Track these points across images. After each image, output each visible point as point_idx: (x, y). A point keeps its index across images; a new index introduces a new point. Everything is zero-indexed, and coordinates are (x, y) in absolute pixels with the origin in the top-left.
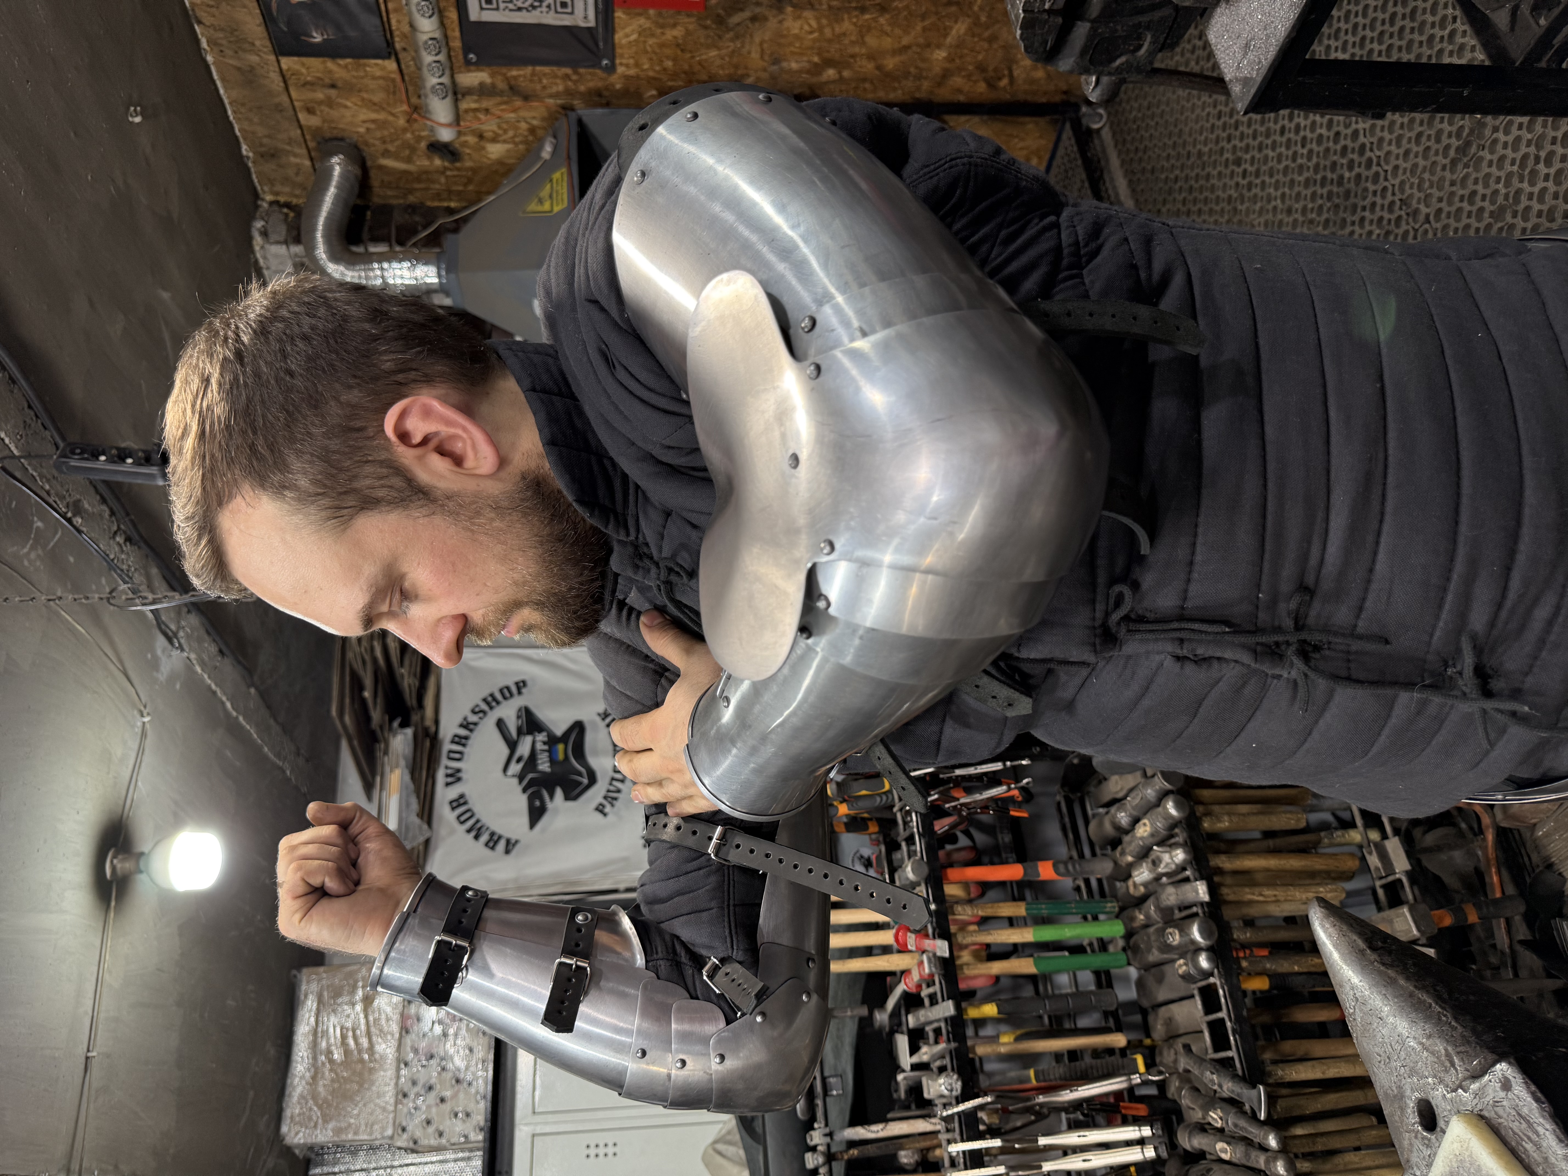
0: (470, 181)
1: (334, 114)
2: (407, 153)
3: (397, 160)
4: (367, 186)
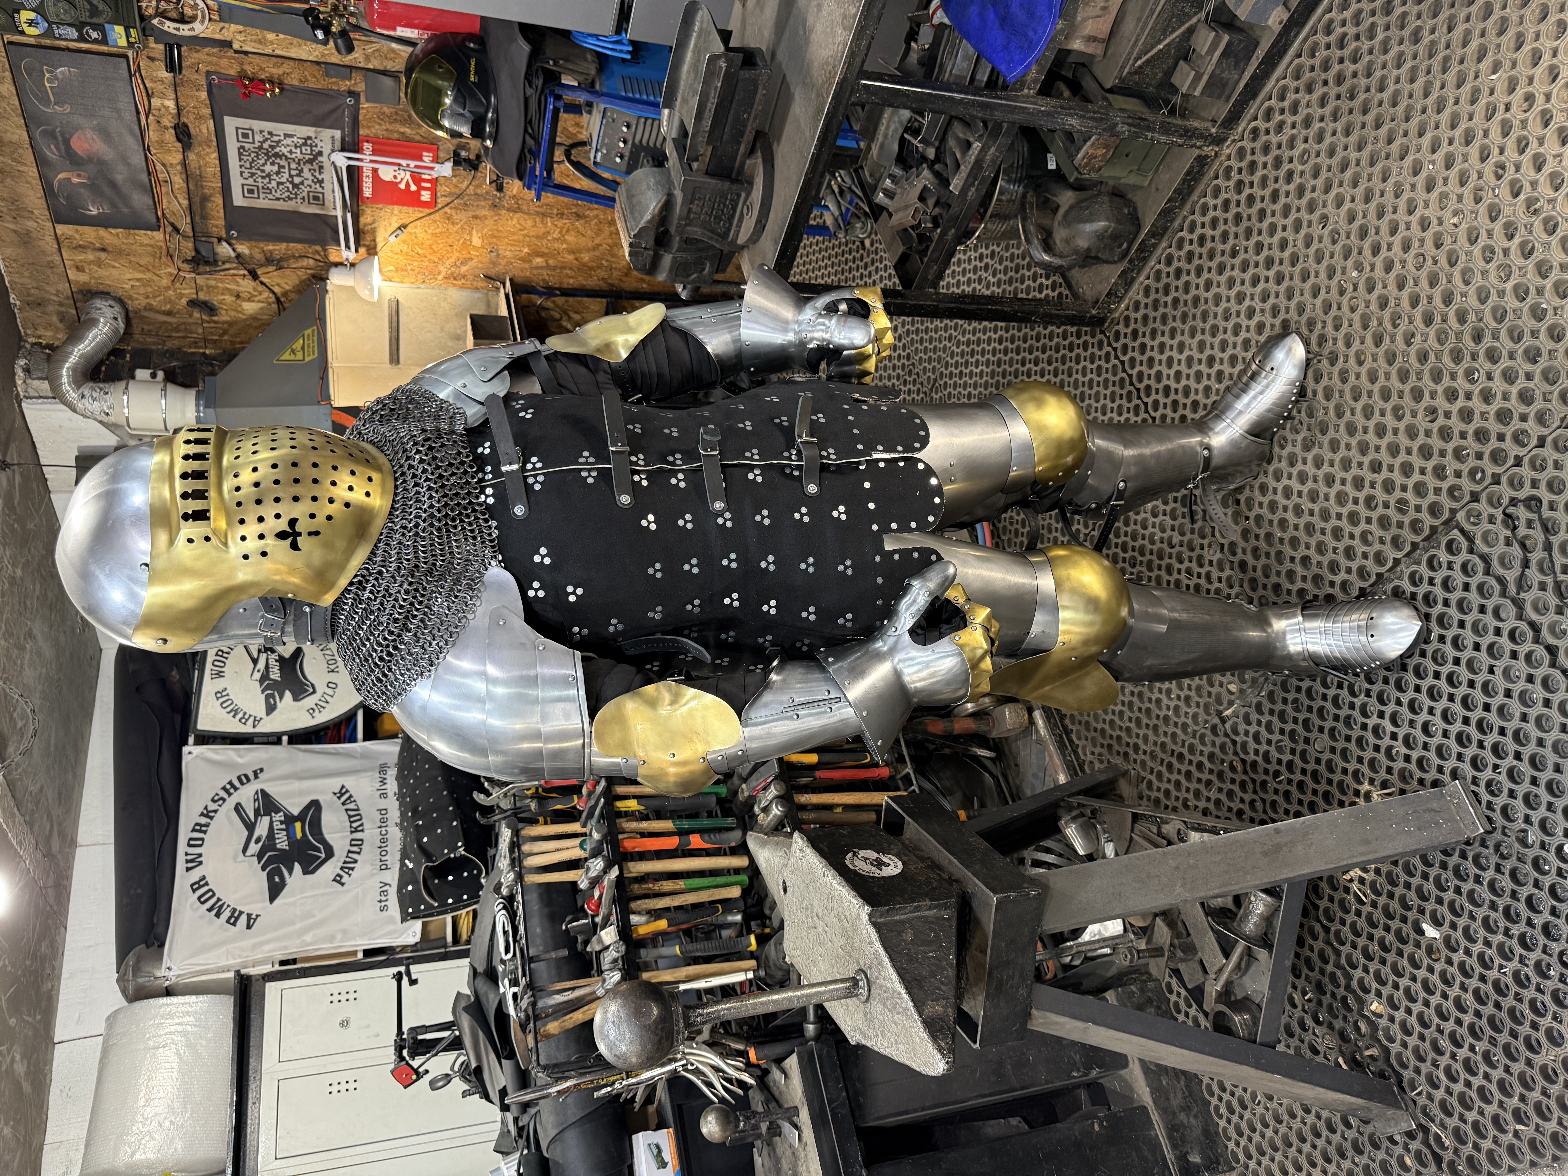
0: (225, 332)
1: (102, 272)
2: (168, 307)
3: (158, 312)
4: (128, 331)
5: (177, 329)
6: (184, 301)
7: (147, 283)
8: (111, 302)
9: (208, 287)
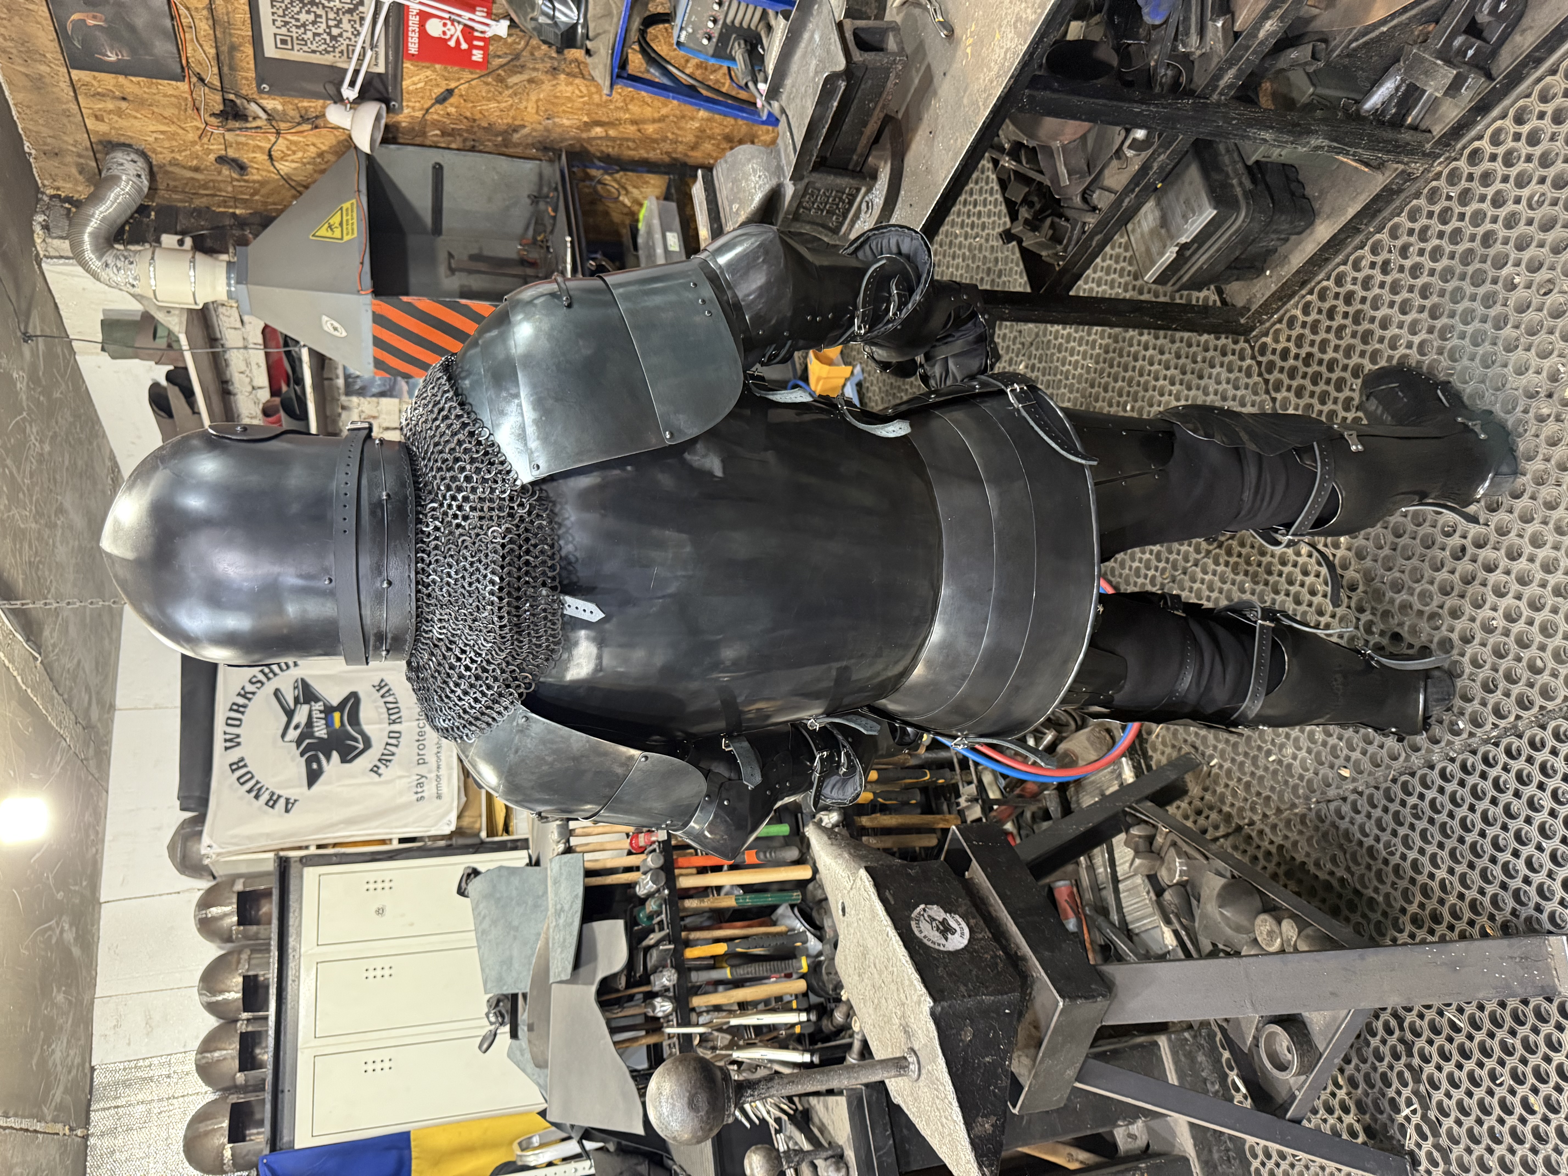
0: (256, 192)
1: (123, 123)
2: (195, 162)
3: (184, 167)
4: (153, 188)
5: (205, 186)
6: (212, 157)
7: (172, 136)
8: (134, 156)
9: (238, 143)
